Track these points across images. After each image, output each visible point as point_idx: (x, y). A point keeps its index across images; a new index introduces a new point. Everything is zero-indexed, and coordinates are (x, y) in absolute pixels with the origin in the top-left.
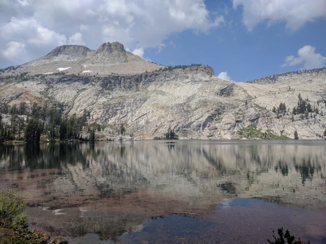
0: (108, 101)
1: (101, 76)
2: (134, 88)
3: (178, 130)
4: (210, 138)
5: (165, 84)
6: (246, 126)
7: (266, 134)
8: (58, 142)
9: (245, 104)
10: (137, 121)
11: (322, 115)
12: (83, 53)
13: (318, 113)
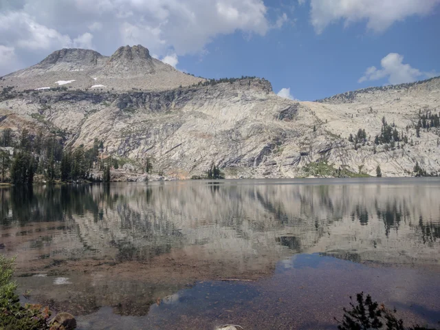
0: (128, 126)
1: (118, 93)
2: (164, 108)
3: (224, 167)
4: (267, 176)
5: (206, 104)
6: (315, 160)
7: (340, 170)
8: (59, 184)
9: (313, 130)
10: (169, 154)
11: (412, 145)
12: (92, 61)
13: (407, 142)
